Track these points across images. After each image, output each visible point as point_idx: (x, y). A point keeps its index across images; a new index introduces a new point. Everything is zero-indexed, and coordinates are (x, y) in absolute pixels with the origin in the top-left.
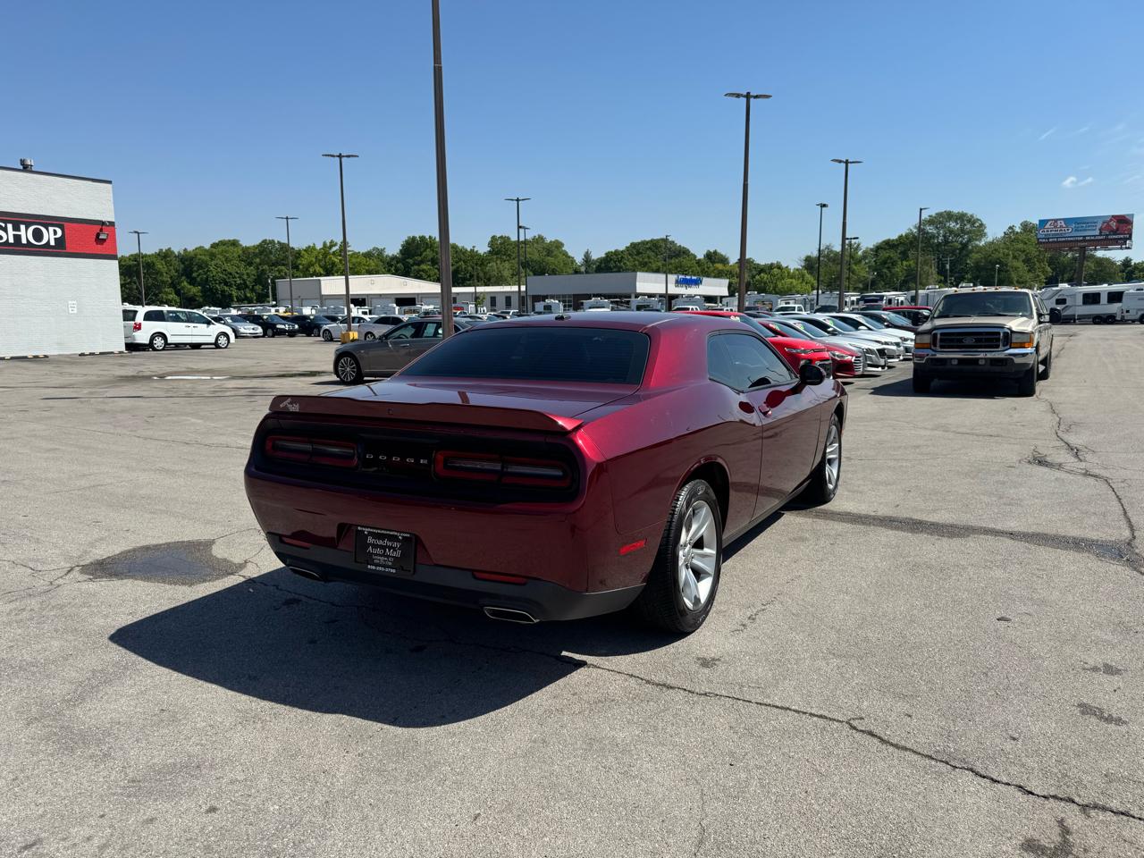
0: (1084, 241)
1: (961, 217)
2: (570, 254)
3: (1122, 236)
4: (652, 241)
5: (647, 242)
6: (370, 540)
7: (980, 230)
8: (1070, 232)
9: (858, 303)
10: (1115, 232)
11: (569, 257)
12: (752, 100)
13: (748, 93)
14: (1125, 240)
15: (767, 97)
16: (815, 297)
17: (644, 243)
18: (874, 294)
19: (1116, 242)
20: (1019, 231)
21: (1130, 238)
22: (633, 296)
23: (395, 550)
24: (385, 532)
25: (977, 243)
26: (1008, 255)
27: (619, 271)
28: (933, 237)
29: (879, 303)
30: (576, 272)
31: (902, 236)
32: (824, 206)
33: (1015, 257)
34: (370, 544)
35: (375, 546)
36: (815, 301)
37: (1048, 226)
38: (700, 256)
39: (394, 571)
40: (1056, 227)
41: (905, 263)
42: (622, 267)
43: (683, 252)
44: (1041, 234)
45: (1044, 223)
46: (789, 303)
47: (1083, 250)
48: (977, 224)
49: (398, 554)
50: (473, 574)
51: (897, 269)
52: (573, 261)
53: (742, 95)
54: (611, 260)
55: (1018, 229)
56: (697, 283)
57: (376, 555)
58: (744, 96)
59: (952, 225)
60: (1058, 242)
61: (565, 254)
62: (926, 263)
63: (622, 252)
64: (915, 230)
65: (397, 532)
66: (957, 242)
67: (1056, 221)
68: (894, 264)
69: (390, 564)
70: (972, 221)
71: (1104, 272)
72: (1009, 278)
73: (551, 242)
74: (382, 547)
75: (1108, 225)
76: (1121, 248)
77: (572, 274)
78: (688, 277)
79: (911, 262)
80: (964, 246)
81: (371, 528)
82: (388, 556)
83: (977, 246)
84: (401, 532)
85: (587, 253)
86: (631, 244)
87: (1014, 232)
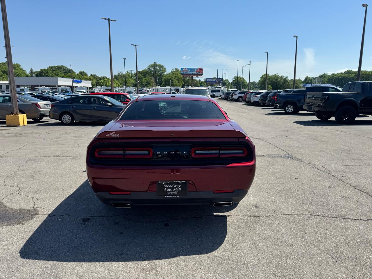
0: (192, 74)
1: (160, 66)
2: (23, 69)
3: (201, 74)
4: (58, 66)
5: (56, 67)
6: (165, 186)
7: (165, 70)
8: (189, 72)
9: (136, 91)
10: (199, 73)
11: (23, 70)
12: (110, 21)
13: (109, 19)
14: (202, 75)
15: (115, 21)
16: (125, 89)
17: (55, 67)
18: (140, 88)
19: (200, 75)
20: (175, 71)
21: (203, 74)
22: (57, 86)
23: (178, 188)
24: (173, 182)
25: (164, 74)
26: (173, 78)
27: (47, 77)
28: (152, 71)
29: (142, 91)
30: (27, 76)
31: (143, 70)
32: (125, 59)
33: (174, 78)
34: (165, 188)
35: (167, 188)
36: (125, 90)
37: (183, 70)
38: (77, 72)
39: (179, 196)
40: (185, 70)
41: (145, 79)
42: (48, 75)
43: (70, 71)
44: (182, 72)
45: (182, 69)
46: (116, 90)
47: (192, 77)
48: (164, 68)
49: (180, 189)
50: (213, 192)
51: (143, 81)
52: (25, 72)
53: (107, 19)
54: (43, 72)
55: (174, 70)
56: (81, 82)
57: (169, 191)
58: (108, 20)
59: (157, 68)
60: (186, 75)
61: (22, 69)
62: (151, 79)
63: (47, 70)
64: (147, 69)
65: (179, 181)
66: (159, 73)
67: (185, 68)
68: (142, 79)
69: (176, 194)
70: (162, 67)
71: (195, 84)
72: (173, 84)
73: (14, 64)
74: (171, 188)
75: (198, 71)
76: (201, 77)
77: (25, 77)
78: (77, 80)
79: (147, 79)
80: (161, 74)
81: (166, 181)
82: (175, 191)
83: (164, 75)
84: (181, 181)
85: (31, 69)
86: (50, 67)
87: (173, 71)
